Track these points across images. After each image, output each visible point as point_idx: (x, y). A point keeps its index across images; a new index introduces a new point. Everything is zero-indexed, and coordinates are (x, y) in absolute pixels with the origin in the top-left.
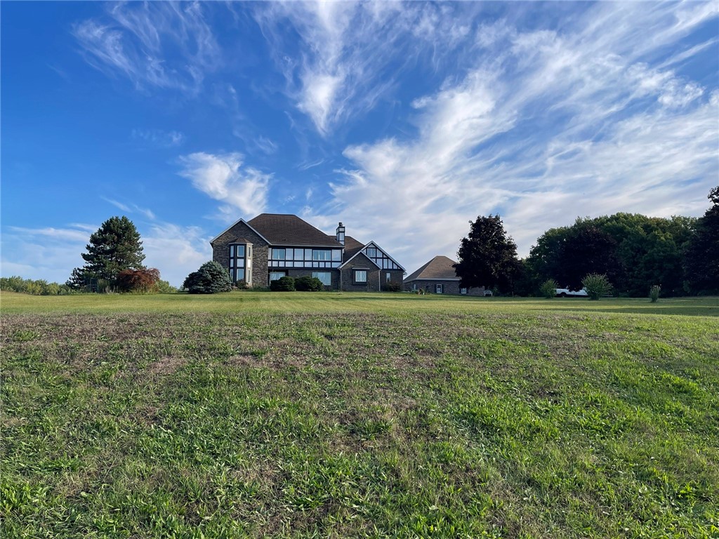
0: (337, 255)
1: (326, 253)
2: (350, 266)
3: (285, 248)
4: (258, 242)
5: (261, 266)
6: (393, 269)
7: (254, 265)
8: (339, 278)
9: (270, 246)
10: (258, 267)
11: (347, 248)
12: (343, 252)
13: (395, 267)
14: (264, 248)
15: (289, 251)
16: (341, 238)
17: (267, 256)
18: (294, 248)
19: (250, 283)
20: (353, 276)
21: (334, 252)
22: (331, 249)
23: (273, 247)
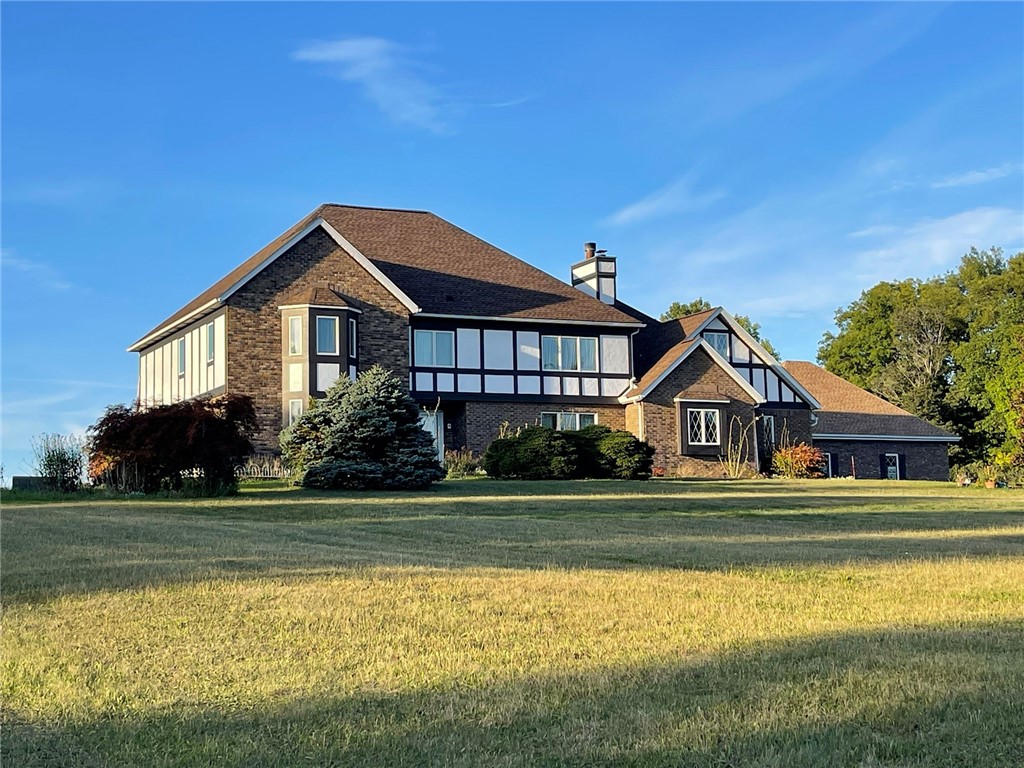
0: (616, 353)
1: (581, 345)
2: (667, 391)
3: (452, 325)
4: (378, 305)
6: (781, 404)
13: (788, 397)
14: (396, 327)
15: (468, 337)
17: (407, 355)
18: (482, 326)
20: (679, 427)
21: (606, 341)
22: (598, 331)
23: (418, 323)
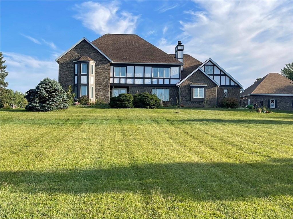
0: (175, 72)
1: (165, 70)
2: (188, 83)
4: (101, 60)
5: (104, 83)
6: (230, 86)
7: (97, 83)
8: (177, 95)
9: (112, 64)
10: (100, 84)
11: (186, 65)
12: (182, 69)
14: (106, 66)
15: (130, 69)
16: (180, 56)
17: (109, 74)
18: (134, 65)
19: (93, 99)
20: (190, 93)
21: (173, 69)
22: (169, 66)
23: (115, 65)
